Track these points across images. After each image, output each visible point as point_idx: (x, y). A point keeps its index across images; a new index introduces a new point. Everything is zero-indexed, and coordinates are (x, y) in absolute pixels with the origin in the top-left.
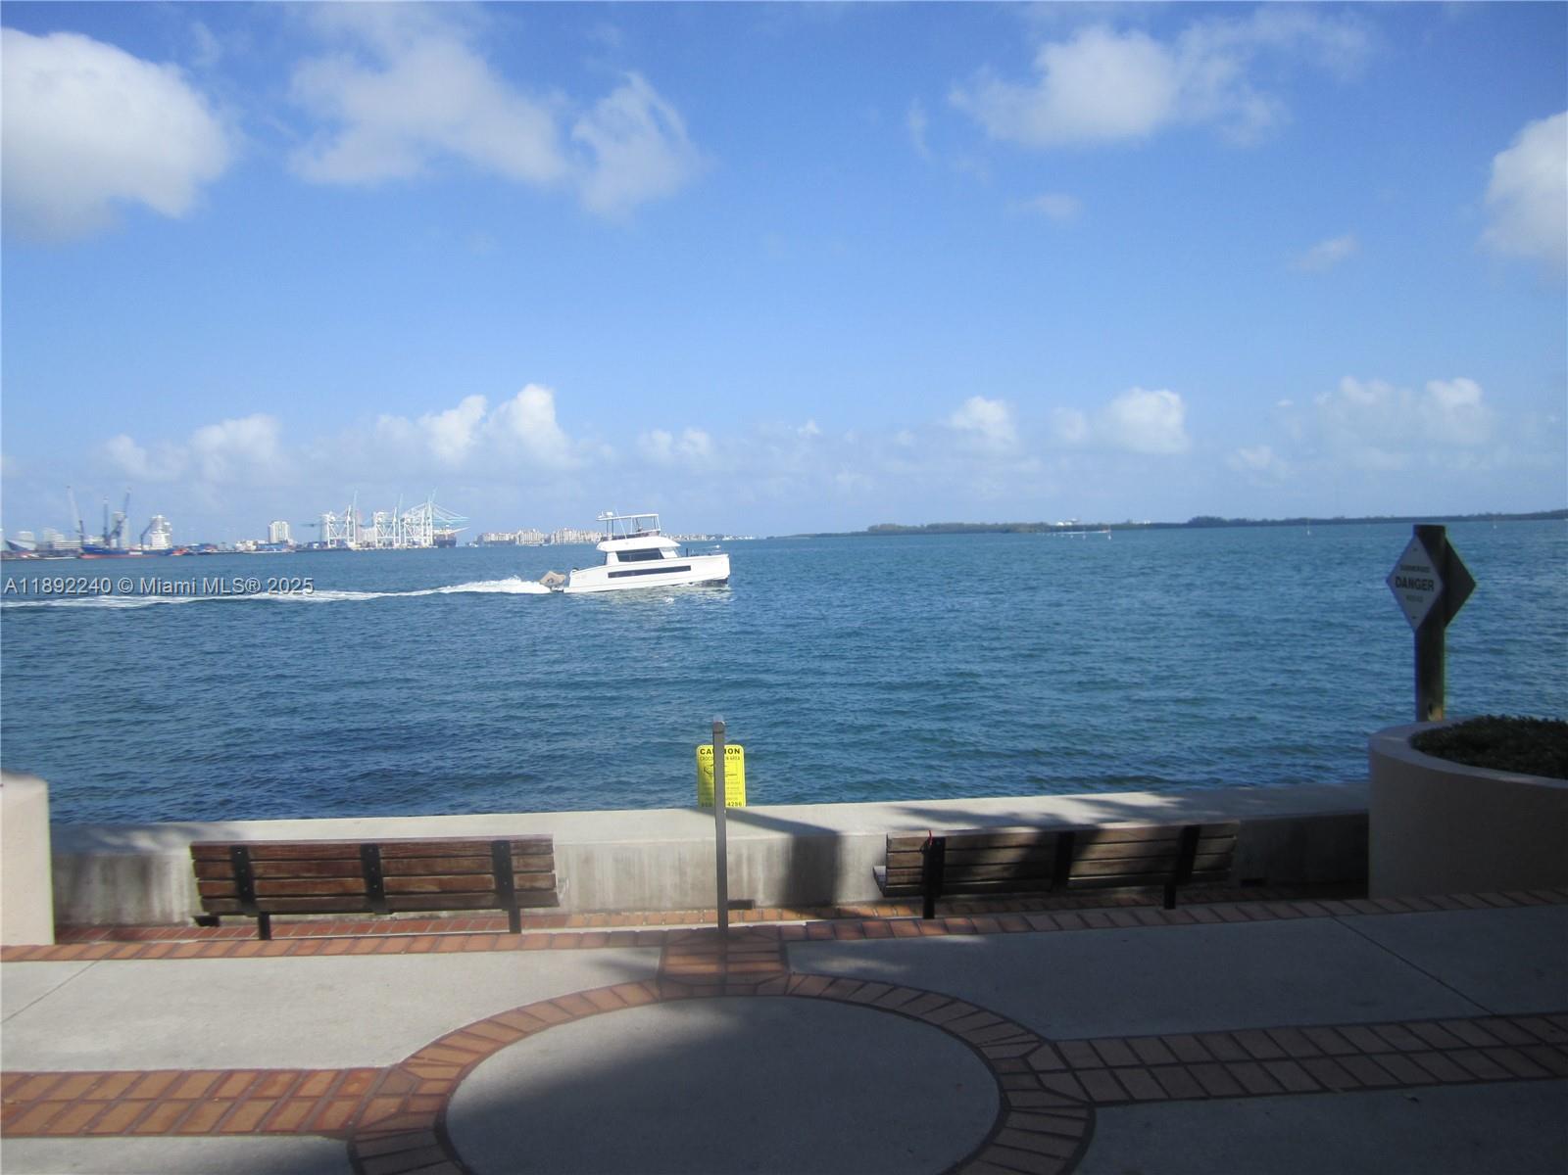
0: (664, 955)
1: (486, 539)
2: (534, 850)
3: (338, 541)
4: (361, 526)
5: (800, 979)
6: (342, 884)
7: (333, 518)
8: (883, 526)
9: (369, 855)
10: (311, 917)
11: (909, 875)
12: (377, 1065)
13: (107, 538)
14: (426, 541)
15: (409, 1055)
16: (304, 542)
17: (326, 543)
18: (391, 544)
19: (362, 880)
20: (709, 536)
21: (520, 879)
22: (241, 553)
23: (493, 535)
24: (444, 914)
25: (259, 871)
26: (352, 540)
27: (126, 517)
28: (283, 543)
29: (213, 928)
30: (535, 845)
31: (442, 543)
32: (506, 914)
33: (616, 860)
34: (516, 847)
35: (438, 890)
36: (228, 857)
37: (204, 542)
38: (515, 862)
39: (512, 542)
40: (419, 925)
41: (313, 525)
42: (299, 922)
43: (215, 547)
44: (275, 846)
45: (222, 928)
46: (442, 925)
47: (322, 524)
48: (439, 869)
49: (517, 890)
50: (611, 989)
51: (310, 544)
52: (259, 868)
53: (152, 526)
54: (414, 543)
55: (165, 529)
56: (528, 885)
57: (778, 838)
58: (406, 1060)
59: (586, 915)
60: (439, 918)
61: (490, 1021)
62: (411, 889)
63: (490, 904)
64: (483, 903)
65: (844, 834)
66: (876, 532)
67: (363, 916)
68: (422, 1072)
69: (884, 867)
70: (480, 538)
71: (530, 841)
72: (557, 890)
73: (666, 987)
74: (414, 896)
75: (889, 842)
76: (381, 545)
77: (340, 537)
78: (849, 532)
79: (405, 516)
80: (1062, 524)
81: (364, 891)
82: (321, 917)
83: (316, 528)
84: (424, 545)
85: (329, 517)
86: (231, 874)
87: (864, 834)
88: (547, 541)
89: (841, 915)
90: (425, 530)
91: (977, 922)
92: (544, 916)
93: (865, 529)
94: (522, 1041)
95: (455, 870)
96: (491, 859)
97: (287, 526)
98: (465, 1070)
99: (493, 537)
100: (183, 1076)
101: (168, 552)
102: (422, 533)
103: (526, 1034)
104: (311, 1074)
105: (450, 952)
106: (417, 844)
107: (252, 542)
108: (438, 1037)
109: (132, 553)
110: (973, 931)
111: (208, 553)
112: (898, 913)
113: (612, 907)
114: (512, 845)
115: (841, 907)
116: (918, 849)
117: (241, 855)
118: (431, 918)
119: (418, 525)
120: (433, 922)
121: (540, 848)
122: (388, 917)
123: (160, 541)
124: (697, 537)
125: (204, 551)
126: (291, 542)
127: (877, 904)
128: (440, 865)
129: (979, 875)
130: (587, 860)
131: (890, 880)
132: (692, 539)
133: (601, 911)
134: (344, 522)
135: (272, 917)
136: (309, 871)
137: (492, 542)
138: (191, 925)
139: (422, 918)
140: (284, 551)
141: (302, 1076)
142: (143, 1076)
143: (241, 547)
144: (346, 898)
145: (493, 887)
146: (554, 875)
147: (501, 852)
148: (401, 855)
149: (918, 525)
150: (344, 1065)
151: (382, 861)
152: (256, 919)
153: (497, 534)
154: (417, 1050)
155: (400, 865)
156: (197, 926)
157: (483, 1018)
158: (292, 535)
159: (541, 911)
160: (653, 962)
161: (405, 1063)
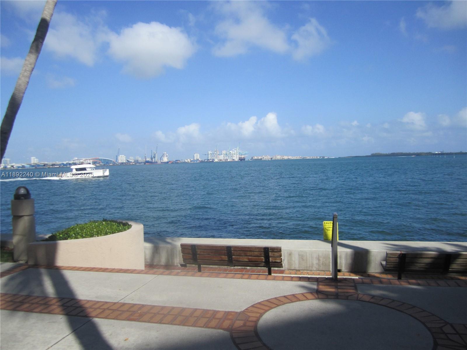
0: (318, 285)
1: (254, 158)
2: (276, 250)
3: (212, 159)
4: (219, 155)
5: (362, 295)
6: (221, 257)
7: (211, 152)
8: (376, 154)
9: (229, 249)
10: (211, 266)
11: (393, 265)
12: (236, 311)
13: (152, 159)
14: (237, 159)
15: (245, 309)
16: (203, 160)
17: (209, 160)
18: (227, 160)
19: (226, 257)
20: (320, 157)
21: (272, 259)
22: (186, 162)
23: (256, 157)
24: (248, 268)
25: (198, 252)
26: (216, 159)
27: (156, 153)
28: (198, 160)
29: (185, 268)
30: (277, 249)
31: (241, 160)
32: (267, 269)
33: (299, 255)
34: (271, 249)
35: (248, 261)
36: (190, 248)
37: (177, 160)
38: (270, 254)
39: (261, 159)
40: (241, 270)
41: (205, 155)
42: (208, 267)
43: (180, 161)
44: (203, 246)
45: (187, 268)
46: (248, 271)
47: (208, 154)
48: (248, 255)
49: (271, 262)
50: (302, 294)
51: (205, 160)
52: (199, 251)
53: (163, 155)
54: (233, 160)
55: (167, 156)
56: (274, 261)
57: (349, 251)
58: (244, 310)
59: (290, 271)
60: (247, 269)
61: (267, 301)
62: (240, 260)
63: (263, 266)
64: (261, 265)
65: (371, 251)
66: (373, 156)
67: (226, 267)
68: (249, 314)
69: (385, 262)
70: (252, 158)
71: (275, 248)
72: (282, 263)
73: (319, 294)
74: (240, 262)
75: (387, 254)
76: (224, 160)
77: (213, 158)
78: (365, 155)
79: (231, 152)
80: (437, 153)
81: (227, 260)
82: (214, 266)
83: (207, 155)
84: (236, 160)
85: (210, 152)
86: (191, 253)
87: (377, 251)
88: (272, 159)
89: (369, 276)
90: (236, 156)
91: (419, 282)
92: (277, 270)
93: (370, 154)
94: (277, 308)
95: (253, 255)
96: (263, 253)
97: (198, 155)
98: (261, 315)
99: (256, 158)
100: (183, 309)
101: (168, 162)
102: (236, 157)
103: (278, 305)
104: (218, 312)
105: (254, 279)
106: (242, 247)
107: (189, 160)
108: (253, 304)
109: (158, 163)
110: (419, 284)
111: (178, 163)
112: (389, 277)
113: (298, 269)
114: (270, 249)
115: (370, 274)
116: (397, 256)
117: (194, 248)
118: (244, 268)
119: (235, 154)
120: (245, 270)
121: (278, 250)
122: (232, 268)
123: (165, 160)
124: (316, 157)
125: (177, 162)
126: (200, 159)
127: (381, 273)
128: (249, 253)
129: (417, 266)
130: (290, 254)
131: (388, 266)
132: (315, 158)
133: (294, 270)
134: (214, 154)
135: (201, 266)
136: (212, 253)
137: (255, 159)
138: (179, 267)
139: (242, 268)
140: (198, 162)
141: (215, 312)
142: (173, 308)
143: (186, 161)
144: (222, 261)
145: (264, 261)
146: (282, 258)
147: (266, 251)
148: (237, 250)
149: (388, 153)
150: (227, 310)
151: (232, 251)
152: (197, 266)
153: (257, 157)
154: (247, 307)
155: (237, 253)
156: (181, 267)
157: (265, 300)
158: (200, 158)
159: (276, 269)
160: (315, 287)
161: (244, 311)
